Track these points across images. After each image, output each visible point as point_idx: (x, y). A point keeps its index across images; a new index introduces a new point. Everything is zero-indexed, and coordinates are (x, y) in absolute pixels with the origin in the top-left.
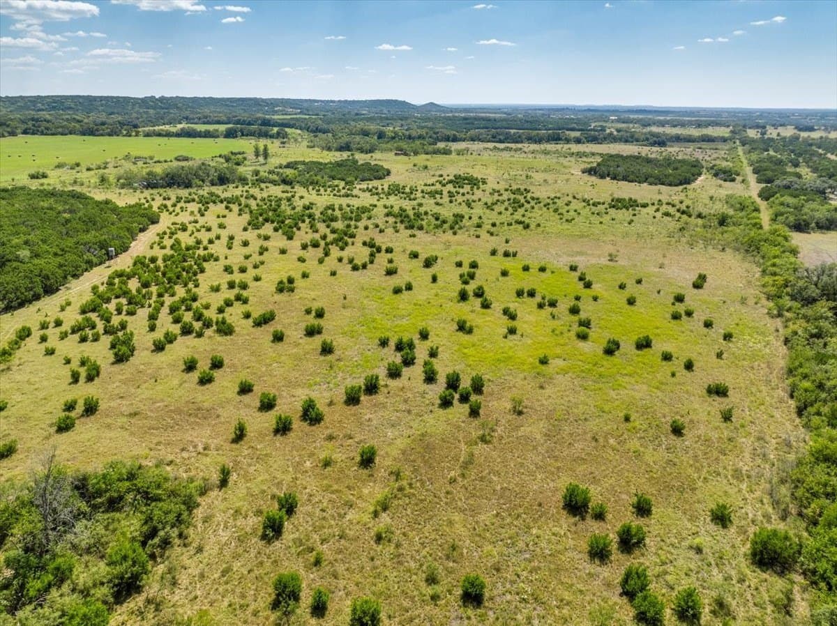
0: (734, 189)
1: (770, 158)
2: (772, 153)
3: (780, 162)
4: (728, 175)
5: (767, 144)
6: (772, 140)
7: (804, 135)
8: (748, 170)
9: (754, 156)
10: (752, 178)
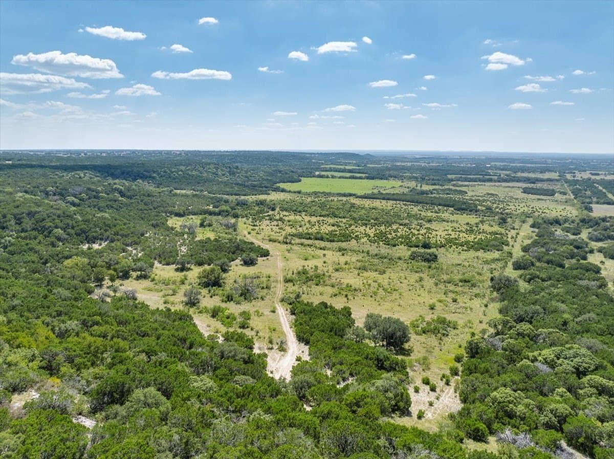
0: (567, 196)
1: (577, 188)
2: (578, 186)
3: (580, 190)
4: (565, 194)
5: (576, 182)
6: (578, 180)
7: (593, 177)
8: (570, 192)
9: (571, 188)
10: (571, 195)
